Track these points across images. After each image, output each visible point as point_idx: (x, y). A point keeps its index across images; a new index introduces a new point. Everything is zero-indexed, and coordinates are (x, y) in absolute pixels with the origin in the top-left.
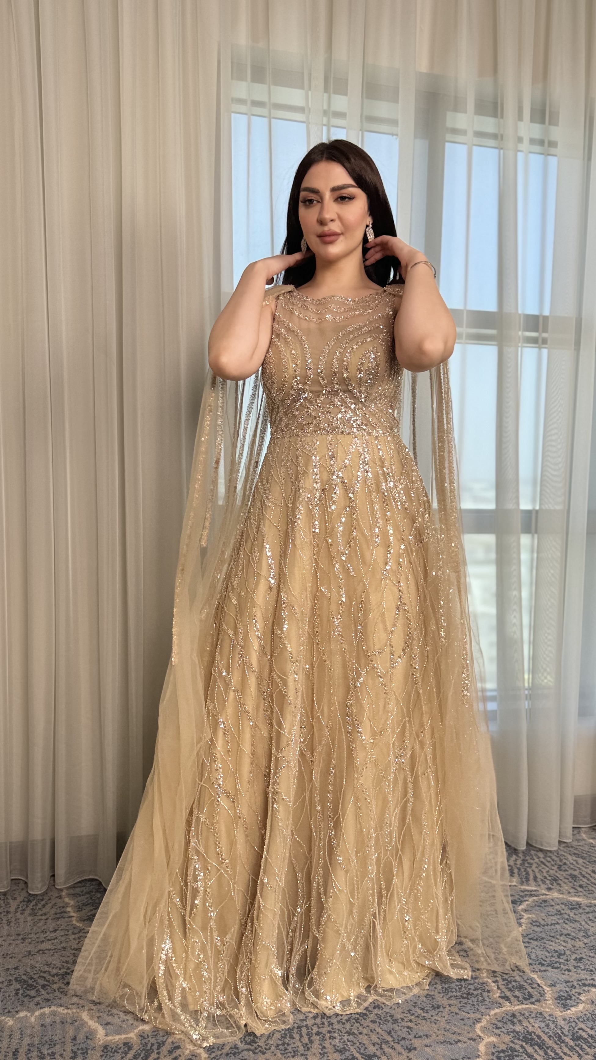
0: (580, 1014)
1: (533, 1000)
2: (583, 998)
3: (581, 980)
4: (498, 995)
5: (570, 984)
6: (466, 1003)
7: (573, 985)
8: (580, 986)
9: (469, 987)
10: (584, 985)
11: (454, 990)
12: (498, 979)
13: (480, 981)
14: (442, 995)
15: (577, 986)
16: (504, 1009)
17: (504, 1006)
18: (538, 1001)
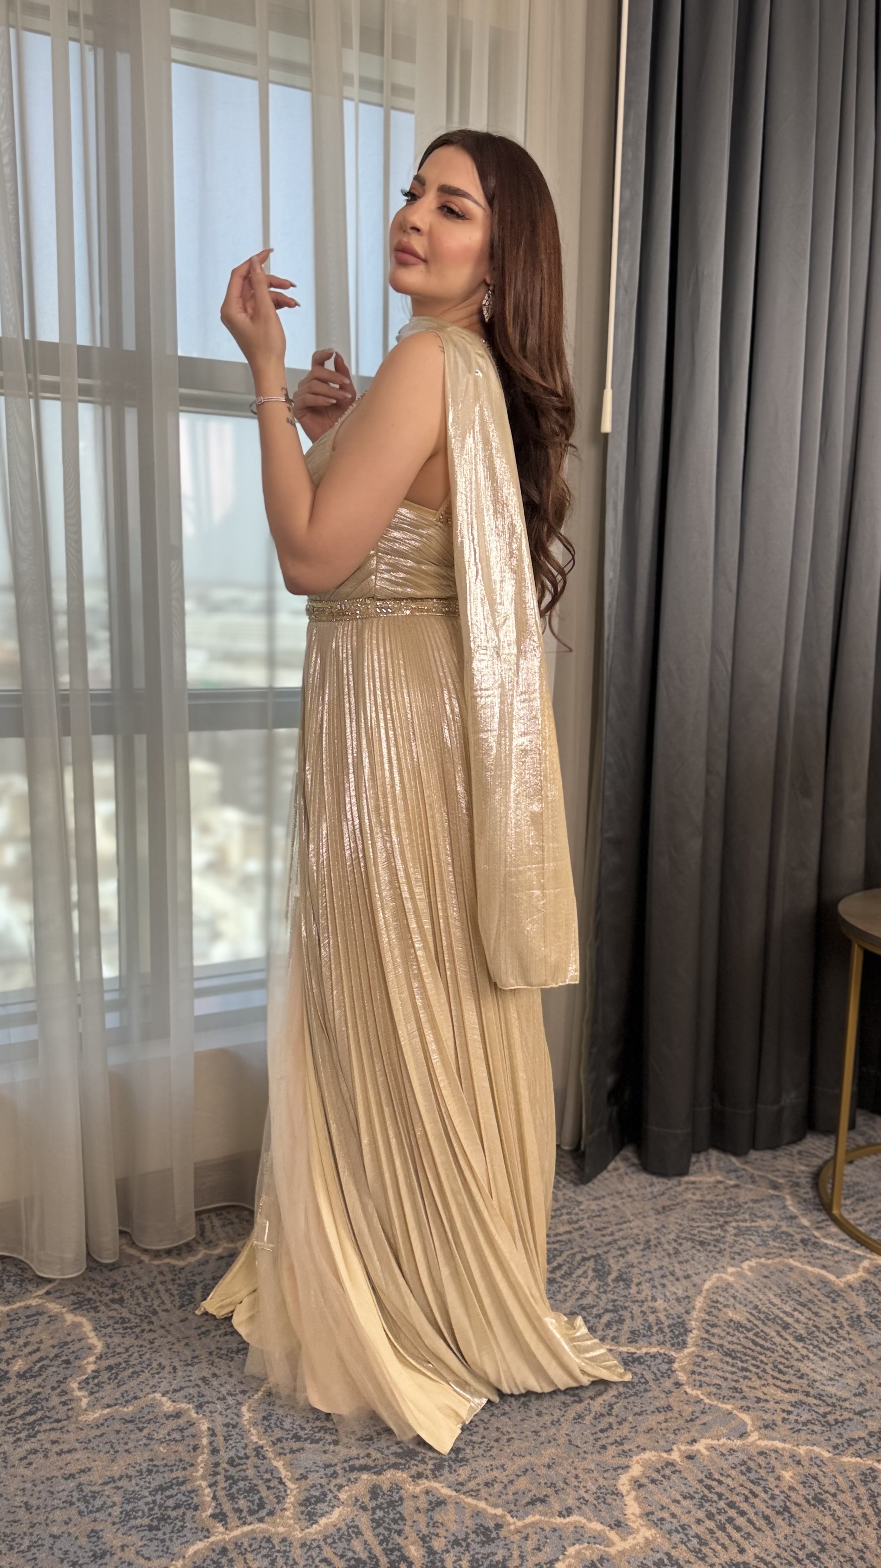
0: (332, 1530)
1: (263, 1513)
2: (343, 1496)
3: (351, 1459)
4: (210, 1512)
5: (330, 1471)
6: (151, 1540)
7: (335, 1472)
8: (346, 1471)
9: (167, 1504)
10: (353, 1469)
11: (140, 1513)
12: (219, 1477)
13: (189, 1488)
14: (116, 1526)
15: (340, 1472)
16: (212, 1539)
17: (213, 1535)
18: (271, 1513)
